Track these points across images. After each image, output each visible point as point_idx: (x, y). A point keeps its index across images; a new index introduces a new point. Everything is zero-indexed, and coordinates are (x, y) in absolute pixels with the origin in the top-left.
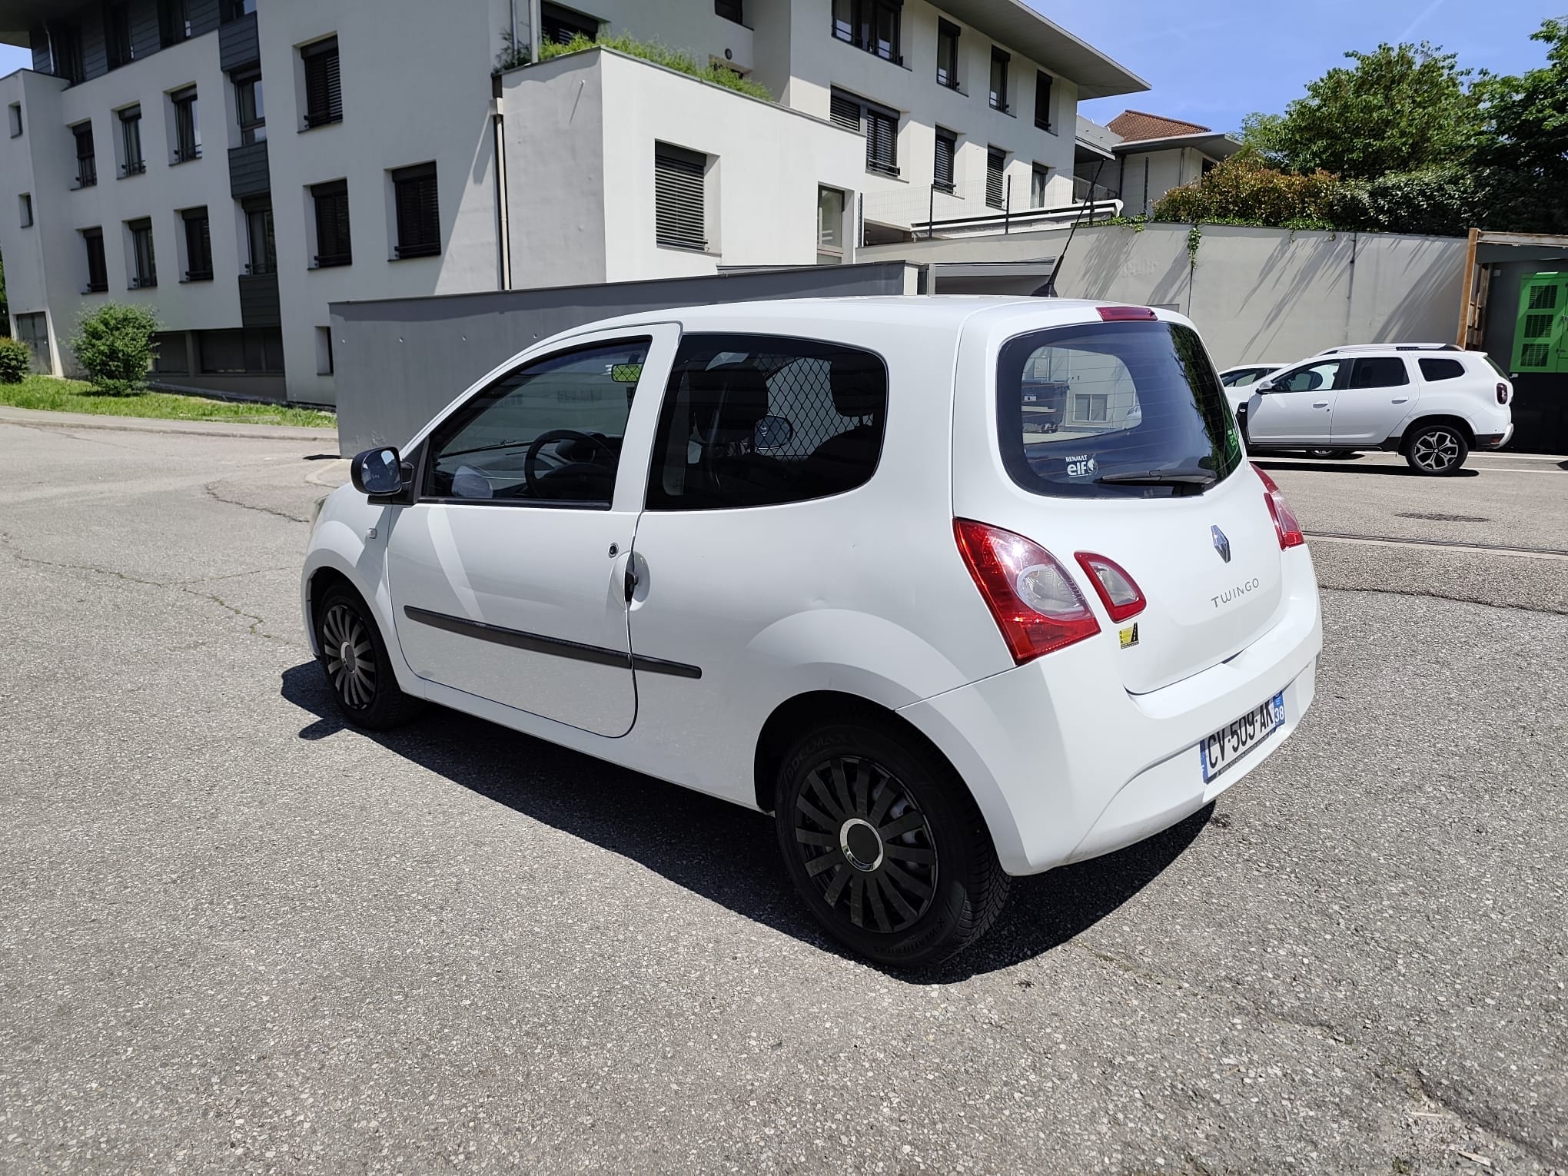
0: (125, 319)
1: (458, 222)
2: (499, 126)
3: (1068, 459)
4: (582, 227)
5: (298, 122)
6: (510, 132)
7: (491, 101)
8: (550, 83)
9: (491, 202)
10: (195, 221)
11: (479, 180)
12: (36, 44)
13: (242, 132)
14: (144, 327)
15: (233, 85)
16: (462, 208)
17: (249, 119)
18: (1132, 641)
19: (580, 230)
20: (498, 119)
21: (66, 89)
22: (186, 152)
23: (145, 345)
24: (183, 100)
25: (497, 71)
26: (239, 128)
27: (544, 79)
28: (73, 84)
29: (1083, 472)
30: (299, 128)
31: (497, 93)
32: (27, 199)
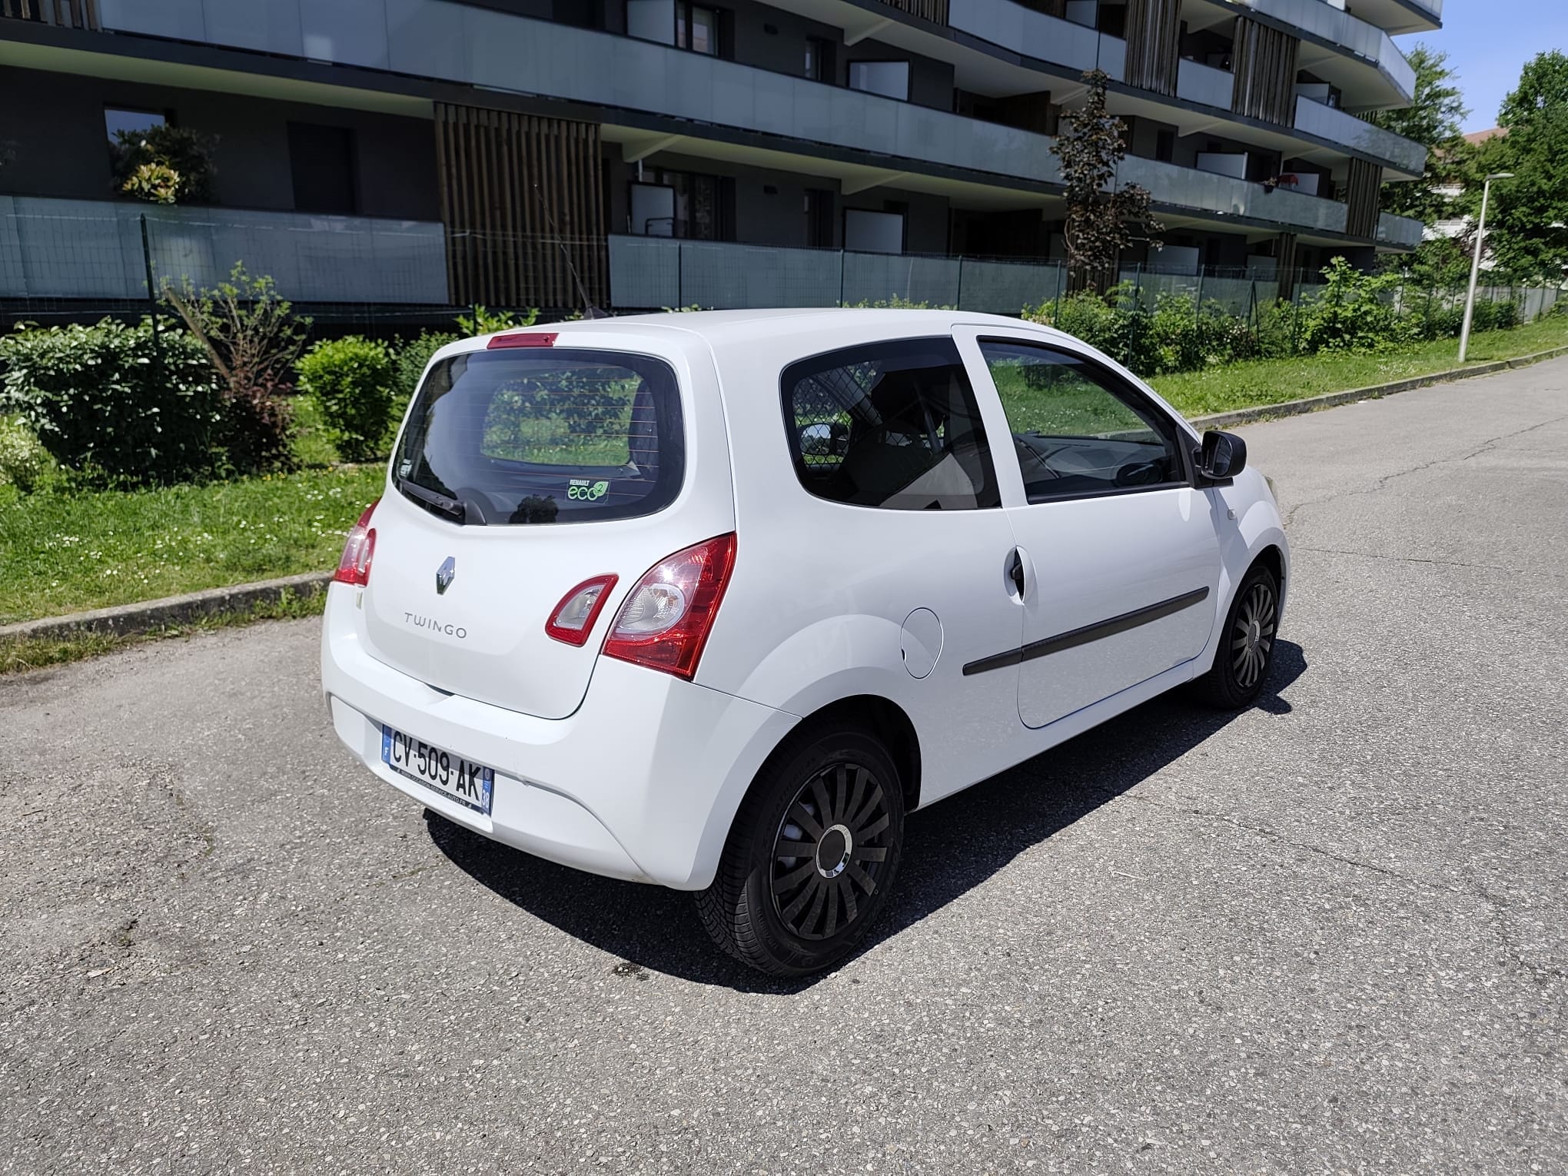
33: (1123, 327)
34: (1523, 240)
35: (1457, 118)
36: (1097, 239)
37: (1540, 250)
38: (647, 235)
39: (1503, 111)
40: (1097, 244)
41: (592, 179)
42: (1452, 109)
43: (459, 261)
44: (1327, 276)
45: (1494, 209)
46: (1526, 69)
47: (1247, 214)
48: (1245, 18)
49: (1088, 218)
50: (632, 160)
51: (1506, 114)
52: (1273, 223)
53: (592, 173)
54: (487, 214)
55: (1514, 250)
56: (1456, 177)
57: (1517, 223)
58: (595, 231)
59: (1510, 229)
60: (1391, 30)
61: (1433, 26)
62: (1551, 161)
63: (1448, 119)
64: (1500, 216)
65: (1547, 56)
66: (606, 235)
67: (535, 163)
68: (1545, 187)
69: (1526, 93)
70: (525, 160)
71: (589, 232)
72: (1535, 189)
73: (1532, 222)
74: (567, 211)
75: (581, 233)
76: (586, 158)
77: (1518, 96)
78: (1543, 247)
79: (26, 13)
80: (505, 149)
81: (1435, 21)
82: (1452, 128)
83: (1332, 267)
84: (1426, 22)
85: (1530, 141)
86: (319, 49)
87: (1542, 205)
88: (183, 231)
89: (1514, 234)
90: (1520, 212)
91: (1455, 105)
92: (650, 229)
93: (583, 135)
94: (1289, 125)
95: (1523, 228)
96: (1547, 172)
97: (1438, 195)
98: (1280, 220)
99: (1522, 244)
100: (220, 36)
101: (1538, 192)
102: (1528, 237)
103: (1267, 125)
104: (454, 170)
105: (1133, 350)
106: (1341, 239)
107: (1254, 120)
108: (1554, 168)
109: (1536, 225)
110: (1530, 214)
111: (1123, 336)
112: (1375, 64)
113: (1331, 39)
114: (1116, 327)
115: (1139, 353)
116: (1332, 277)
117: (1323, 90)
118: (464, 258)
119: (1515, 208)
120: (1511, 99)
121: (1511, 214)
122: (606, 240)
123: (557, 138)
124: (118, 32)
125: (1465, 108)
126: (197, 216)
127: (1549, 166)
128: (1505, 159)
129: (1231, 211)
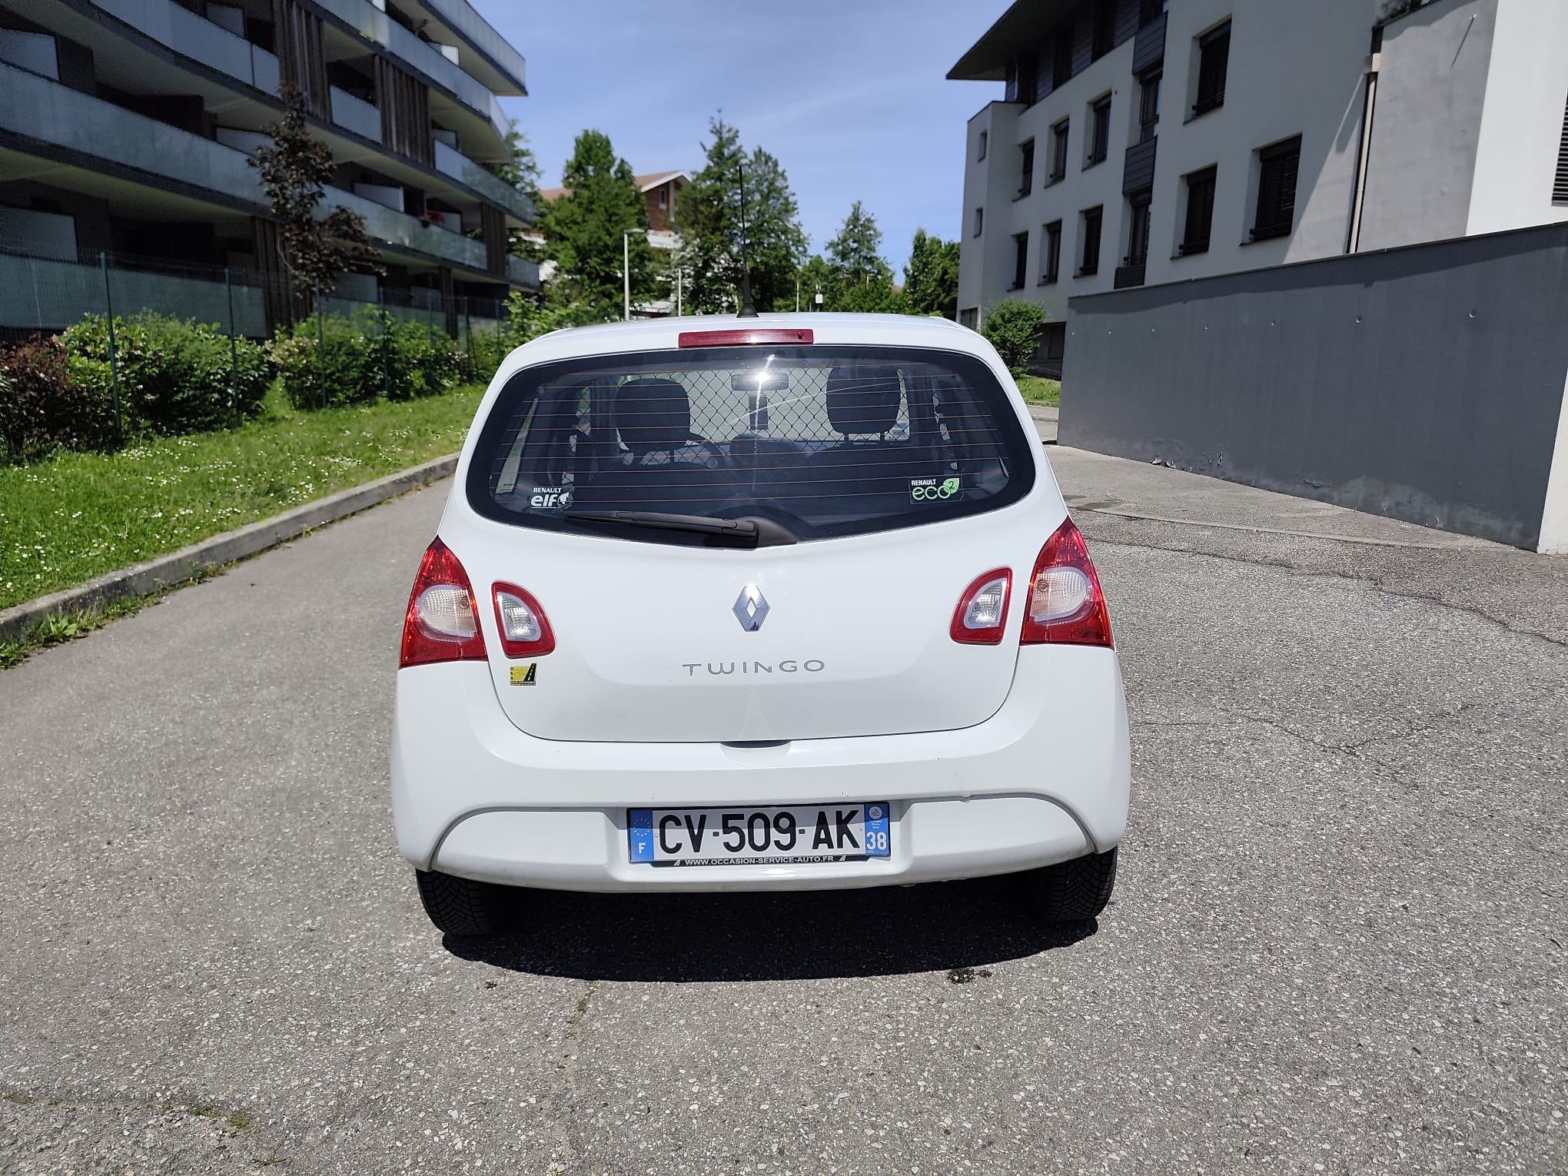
0: (1018, 313)
1: (1313, 197)
2: (1372, 85)
3: (535, 490)
4: (1445, 189)
5: (1186, 111)
6: (1382, 92)
7: (1368, 57)
8: (1436, 25)
9: (1350, 171)
10: (1093, 218)
11: (1341, 149)
12: (1008, 78)
13: (1142, 130)
14: (1032, 319)
15: (1141, 86)
16: (1321, 180)
17: (1148, 118)
18: (526, 679)
19: (1443, 193)
20: (1372, 77)
21: (1024, 111)
22: (1098, 155)
23: (1030, 335)
24: (1101, 108)
25: (1380, 22)
26: (1140, 127)
27: (1428, 23)
28: (1029, 107)
29: (550, 504)
30: (1185, 117)
31: (1376, 47)
32: (980, 211)
33: (375, 351)
34: (600, 285)
35: (534, 176)
36: (320, 261)
37: (612, 294)
39: (566, 175)
40: (321, 265)
42: (530, 168)
44: (509, 308)
45: (574, 258)
46: (577, 141)
47: (412, 246)
48: (381, 59)
49: (305, 239)
51: (568, 178)
52: (433, 257)
55: (594, 293)
56: (541, 228)
57: (594, 271)
59: (589, 275)
60: (497, 92)
61: (520, 92)
62: (609, 221)
63: (529, 177)
64: (580, 264)
65: (590, 133)
68: (609, 243)
69: (580, 162)
72: (601, 243)
73: (604, 271)
77: (575, 165)
78: (614, 291)
81: (521, 89)
82: (532, 185)
83: (512, 301)
84: (517, 90)
85: (591, 203)
87: (609, 257)
89: (592, 280)
90: (593, 261)
91: (531, 164)
94: (432, 166)
95: (598, 276)
96: (607, 230)
97: (531, 242)
98: (438, 254)
99: (600, 289)
101: (604, 247)
102: (603, 283)
103: (415, 164)
105: (389, 375)
106: (485, 275)
107: (403, 157)
108: (612, 227)
109: (607, 273)
110: (601, 264)
111: (376, 360)
112: (488, 120)
113: (453, 90)
114: (369, 351)
115: (394, 378)
116: (513, 309)
117: (451, 137)
119: (590, 258)
120: (569, 166)
121: (588, 263)
125: (539, 168)
127: (608, 225)
128: (575, 216)
129: (398, 242)
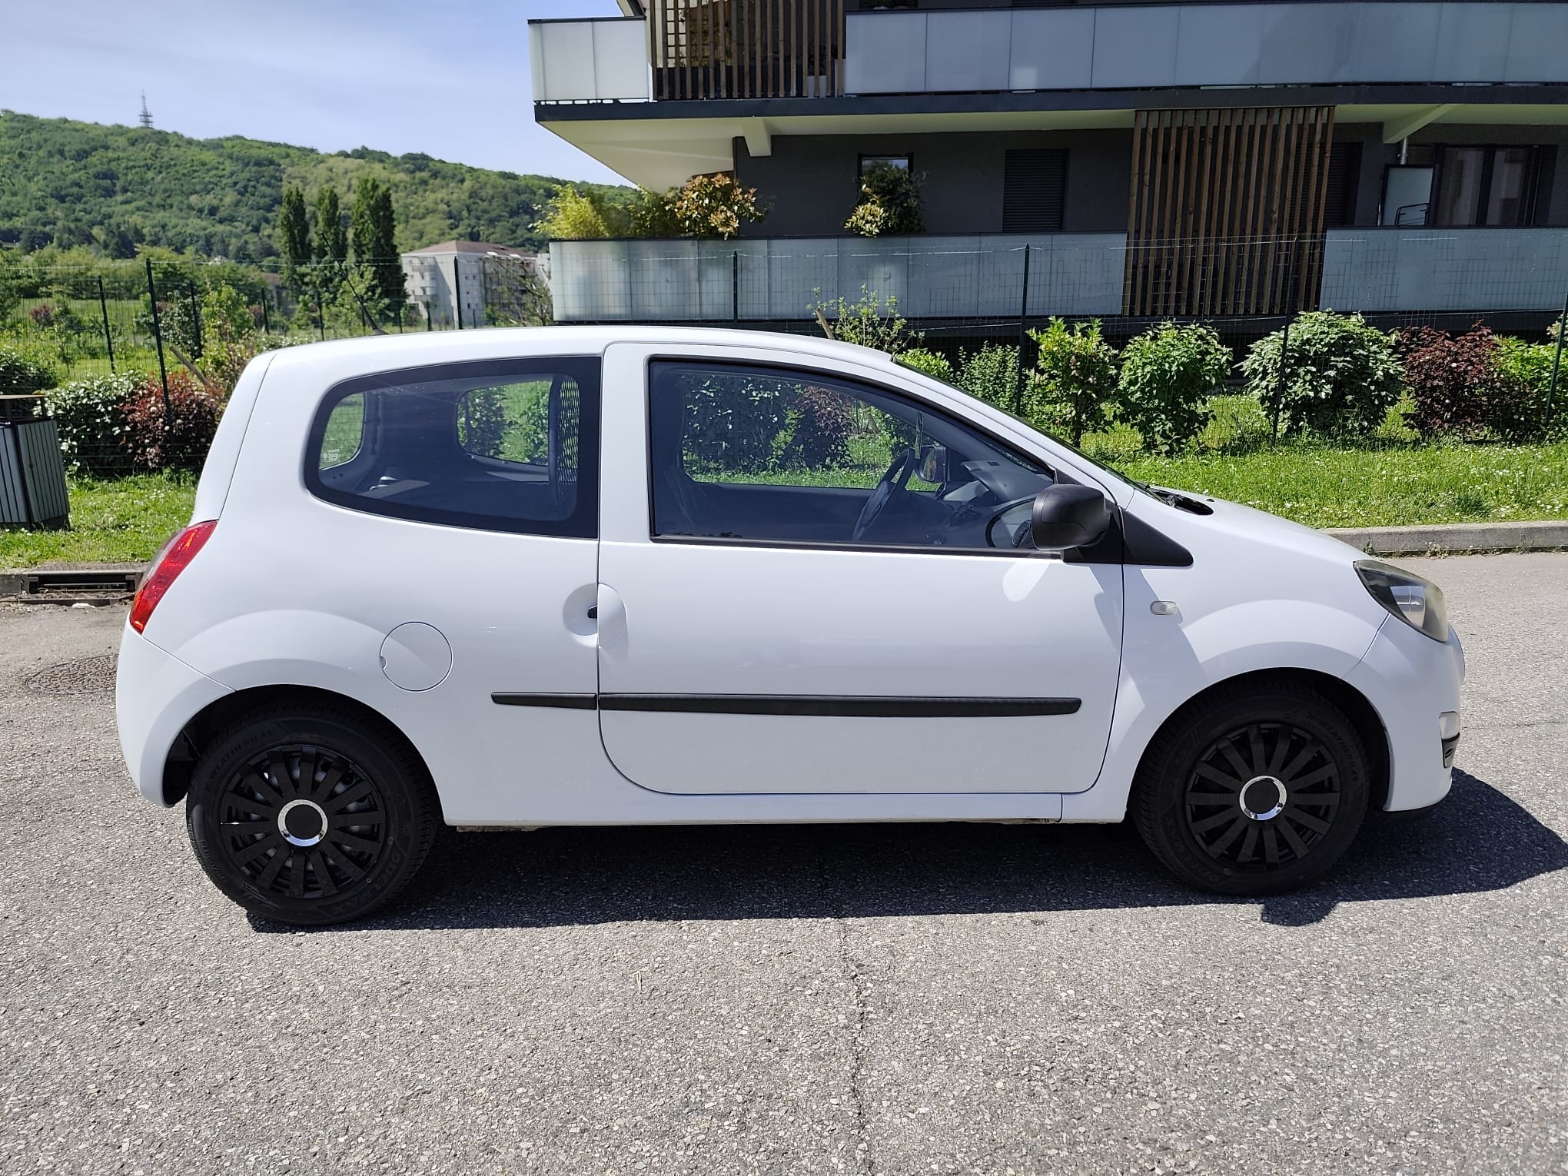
38: (1398, 226)
41: (1315, 170)
43: (1140, 270)
50: (1394, 140)
53: (1316, 162)
54: (1179, 219)
58: (1309, 228)
66: (1324, 231)
67: (1243, 159)
70: (1231, 158)
71: (1303, 229)
74: (1275, 207)
75: (1291, 231)
76: (1310, 146)
79: (793, 92)
80: (1209, 149)
86: (1025, 79)
88: (884, 260)
92: (1402, 218)
93: (1312, 120)
100: (939, 83)
104: (1147, 178)
118: (1146, 267)
122: (1324, 237)
123: (1276, 128)
124: (860, 95)
126: (899, 247)
